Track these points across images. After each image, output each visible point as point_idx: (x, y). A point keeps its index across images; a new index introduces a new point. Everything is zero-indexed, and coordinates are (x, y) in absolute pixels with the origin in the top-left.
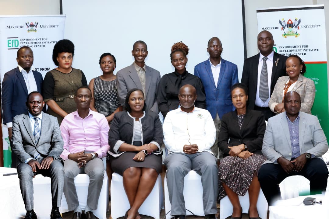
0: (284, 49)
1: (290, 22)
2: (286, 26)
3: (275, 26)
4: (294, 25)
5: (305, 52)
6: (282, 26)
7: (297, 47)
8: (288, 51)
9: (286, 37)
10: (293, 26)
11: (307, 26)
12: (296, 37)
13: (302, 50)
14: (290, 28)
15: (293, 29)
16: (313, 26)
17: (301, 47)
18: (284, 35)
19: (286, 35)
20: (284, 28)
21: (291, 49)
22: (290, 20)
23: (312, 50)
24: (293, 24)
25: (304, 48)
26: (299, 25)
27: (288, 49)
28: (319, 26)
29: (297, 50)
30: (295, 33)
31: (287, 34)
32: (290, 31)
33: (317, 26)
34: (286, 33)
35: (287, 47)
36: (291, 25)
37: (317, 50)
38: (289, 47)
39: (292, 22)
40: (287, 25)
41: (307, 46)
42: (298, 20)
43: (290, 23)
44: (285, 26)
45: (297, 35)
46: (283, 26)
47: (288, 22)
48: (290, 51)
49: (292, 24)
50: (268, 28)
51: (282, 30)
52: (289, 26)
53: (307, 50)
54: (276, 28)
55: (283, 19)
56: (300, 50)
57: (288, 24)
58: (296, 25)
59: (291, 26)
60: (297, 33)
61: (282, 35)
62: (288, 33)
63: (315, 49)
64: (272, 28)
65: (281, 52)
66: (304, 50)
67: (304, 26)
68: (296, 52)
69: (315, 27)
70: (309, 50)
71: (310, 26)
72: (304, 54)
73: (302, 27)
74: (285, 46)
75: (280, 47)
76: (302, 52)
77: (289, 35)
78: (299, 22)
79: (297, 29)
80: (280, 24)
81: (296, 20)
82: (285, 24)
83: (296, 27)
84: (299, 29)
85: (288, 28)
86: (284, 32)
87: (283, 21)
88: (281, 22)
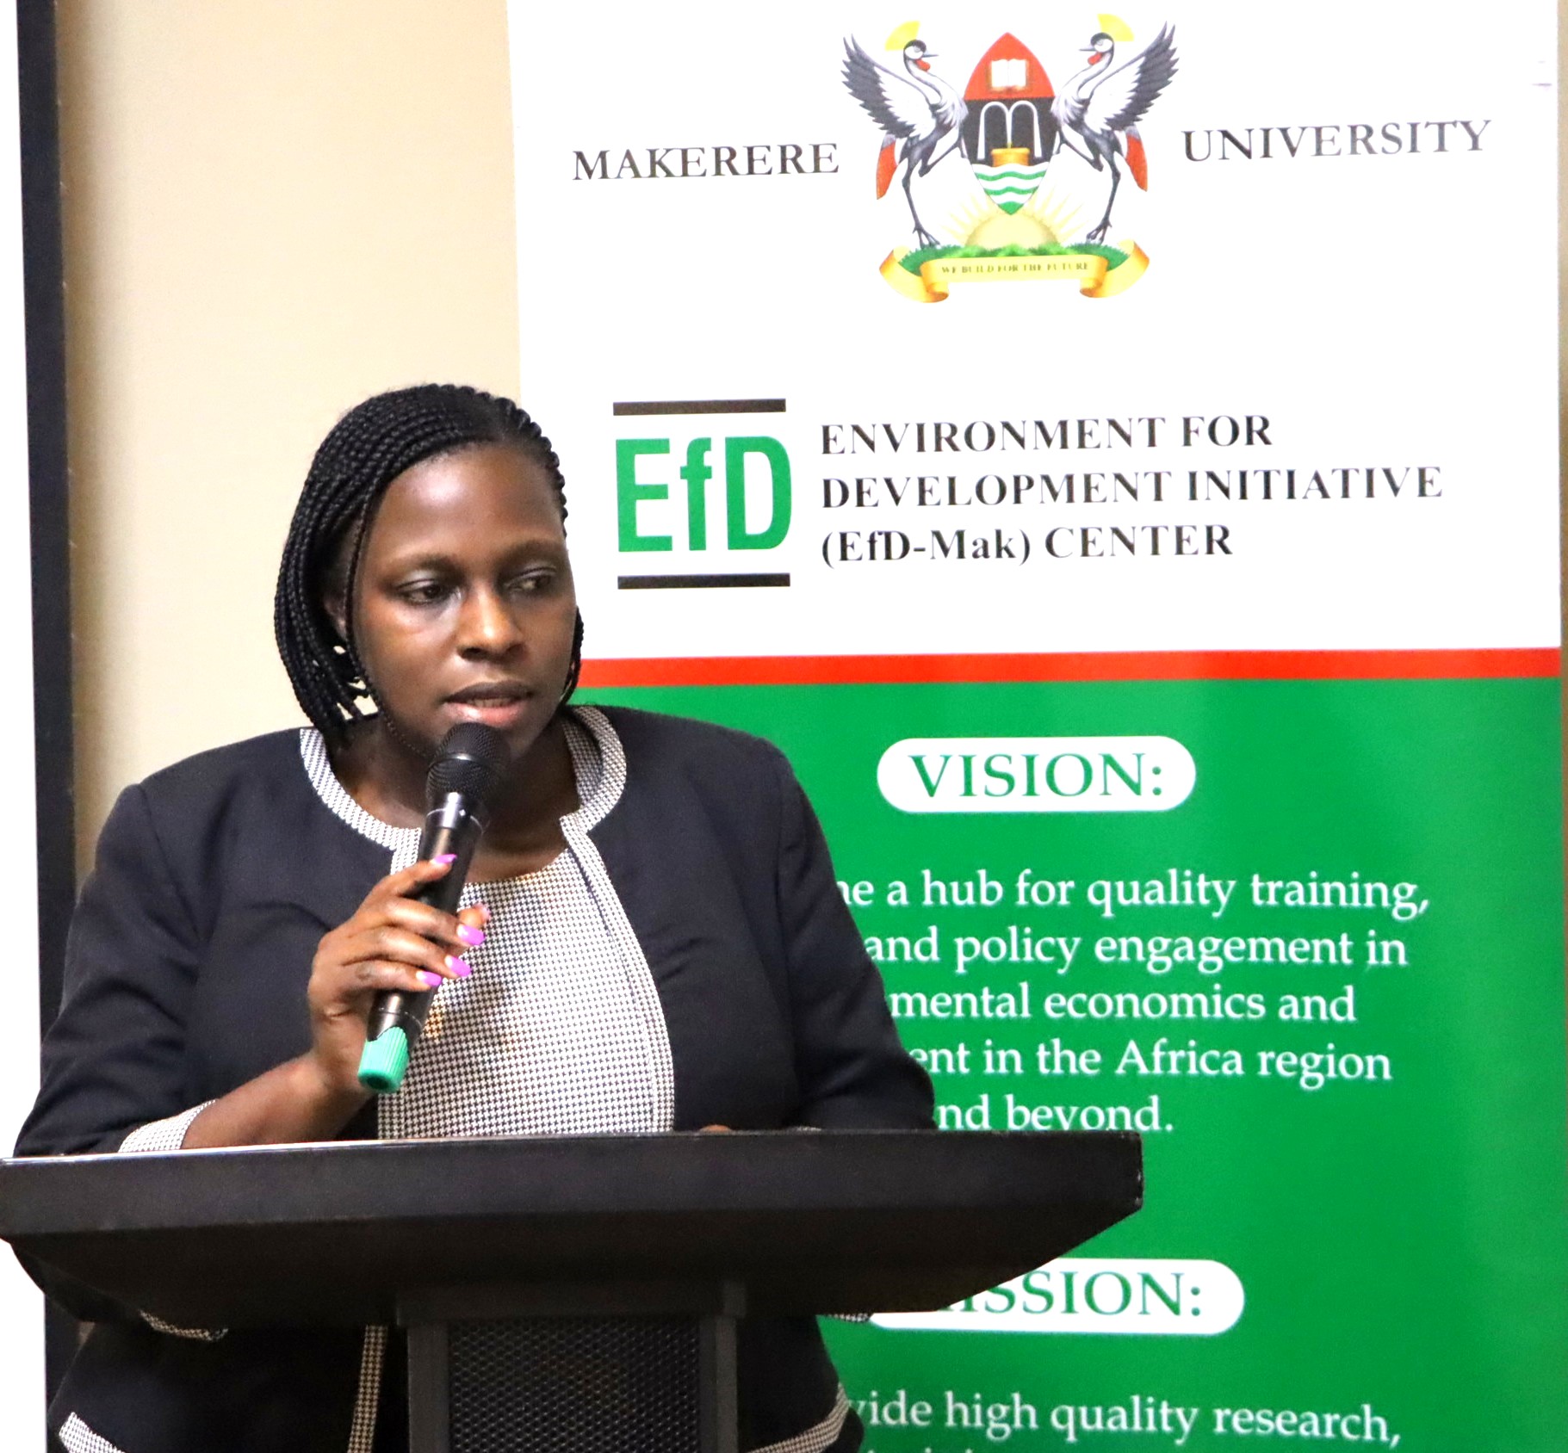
0: (907, 465)
1: (1009, 74)
2: (942, 128)
3: (770, 135)
4: (1078, 124)
5: (1214, 509)
7: (1101, 433)
8: (965, 491)
9: (942, 296)
10: (1050, 127)
11: (1276, 139)
12: (1088, 293)
13: (1176, 487)
14: (1011, 157)
15: (1044, 186)
16: (1360, 137)
17: (1170, 433)
18: (914, 265)
19: (934, 266)
20: (921, 154)
21: (1006, 461)
22: (1008, 47)
23: (1333, 484)
24: (1061, 109)
25: (1203, 456)
26: (1144, 126)
27: (967, 466)
28: (1457, 138)
29: (1107, 487)
30: (1080, 237)
31: (948, 251)
32: (1011, 209)
33: (1428, 137)
34: (944, 241)
35: (945, 438)
36: (1022, 117)
37: (1410, 485)
38: (980, 436)
39: (1036, 72)
40: (958, 114)
41: (1255, 431)
43: (1009, 96)
44: (924, 127)
45: (1113, 260)
46: (897, 128)
47: (982, 73)
48: (991, 490)
49: (1044, 101)
50: (673, 162)
51: (882, 188)
52: (996, 139)
53: (1255, 485)
54: (789, 159)
55: (911, 26)
56: (1146, 488)
57: (973, 105)
58: (1096, 121)
59: (1023, 139)
60: (1112, 239)
61: (884, 266)
62: (972, 237)
63: (1387, 472)
64: (724, 161)
65: (860, 503)
66: (1211, 475)
67: (1226, 134)
68: (1078, 514)
69: (1392, 146)
70: (1279, 485)
71: (1318, 130)
72: (1199, 540)
73: (1195, 154)
74: (921, 428)
75: (845, 439)
76: (1176, 509)
77: (990, 269)
78: (1144, 70)
79: (1116, 175)
80: (861, 102)
81: (1112, 51)
82: (934, 108)
83: (1098, 141)
84: (1141, 181)
85: (973, 158)
86: (913, 225)
87: (898, 66)
88: (875, 80)
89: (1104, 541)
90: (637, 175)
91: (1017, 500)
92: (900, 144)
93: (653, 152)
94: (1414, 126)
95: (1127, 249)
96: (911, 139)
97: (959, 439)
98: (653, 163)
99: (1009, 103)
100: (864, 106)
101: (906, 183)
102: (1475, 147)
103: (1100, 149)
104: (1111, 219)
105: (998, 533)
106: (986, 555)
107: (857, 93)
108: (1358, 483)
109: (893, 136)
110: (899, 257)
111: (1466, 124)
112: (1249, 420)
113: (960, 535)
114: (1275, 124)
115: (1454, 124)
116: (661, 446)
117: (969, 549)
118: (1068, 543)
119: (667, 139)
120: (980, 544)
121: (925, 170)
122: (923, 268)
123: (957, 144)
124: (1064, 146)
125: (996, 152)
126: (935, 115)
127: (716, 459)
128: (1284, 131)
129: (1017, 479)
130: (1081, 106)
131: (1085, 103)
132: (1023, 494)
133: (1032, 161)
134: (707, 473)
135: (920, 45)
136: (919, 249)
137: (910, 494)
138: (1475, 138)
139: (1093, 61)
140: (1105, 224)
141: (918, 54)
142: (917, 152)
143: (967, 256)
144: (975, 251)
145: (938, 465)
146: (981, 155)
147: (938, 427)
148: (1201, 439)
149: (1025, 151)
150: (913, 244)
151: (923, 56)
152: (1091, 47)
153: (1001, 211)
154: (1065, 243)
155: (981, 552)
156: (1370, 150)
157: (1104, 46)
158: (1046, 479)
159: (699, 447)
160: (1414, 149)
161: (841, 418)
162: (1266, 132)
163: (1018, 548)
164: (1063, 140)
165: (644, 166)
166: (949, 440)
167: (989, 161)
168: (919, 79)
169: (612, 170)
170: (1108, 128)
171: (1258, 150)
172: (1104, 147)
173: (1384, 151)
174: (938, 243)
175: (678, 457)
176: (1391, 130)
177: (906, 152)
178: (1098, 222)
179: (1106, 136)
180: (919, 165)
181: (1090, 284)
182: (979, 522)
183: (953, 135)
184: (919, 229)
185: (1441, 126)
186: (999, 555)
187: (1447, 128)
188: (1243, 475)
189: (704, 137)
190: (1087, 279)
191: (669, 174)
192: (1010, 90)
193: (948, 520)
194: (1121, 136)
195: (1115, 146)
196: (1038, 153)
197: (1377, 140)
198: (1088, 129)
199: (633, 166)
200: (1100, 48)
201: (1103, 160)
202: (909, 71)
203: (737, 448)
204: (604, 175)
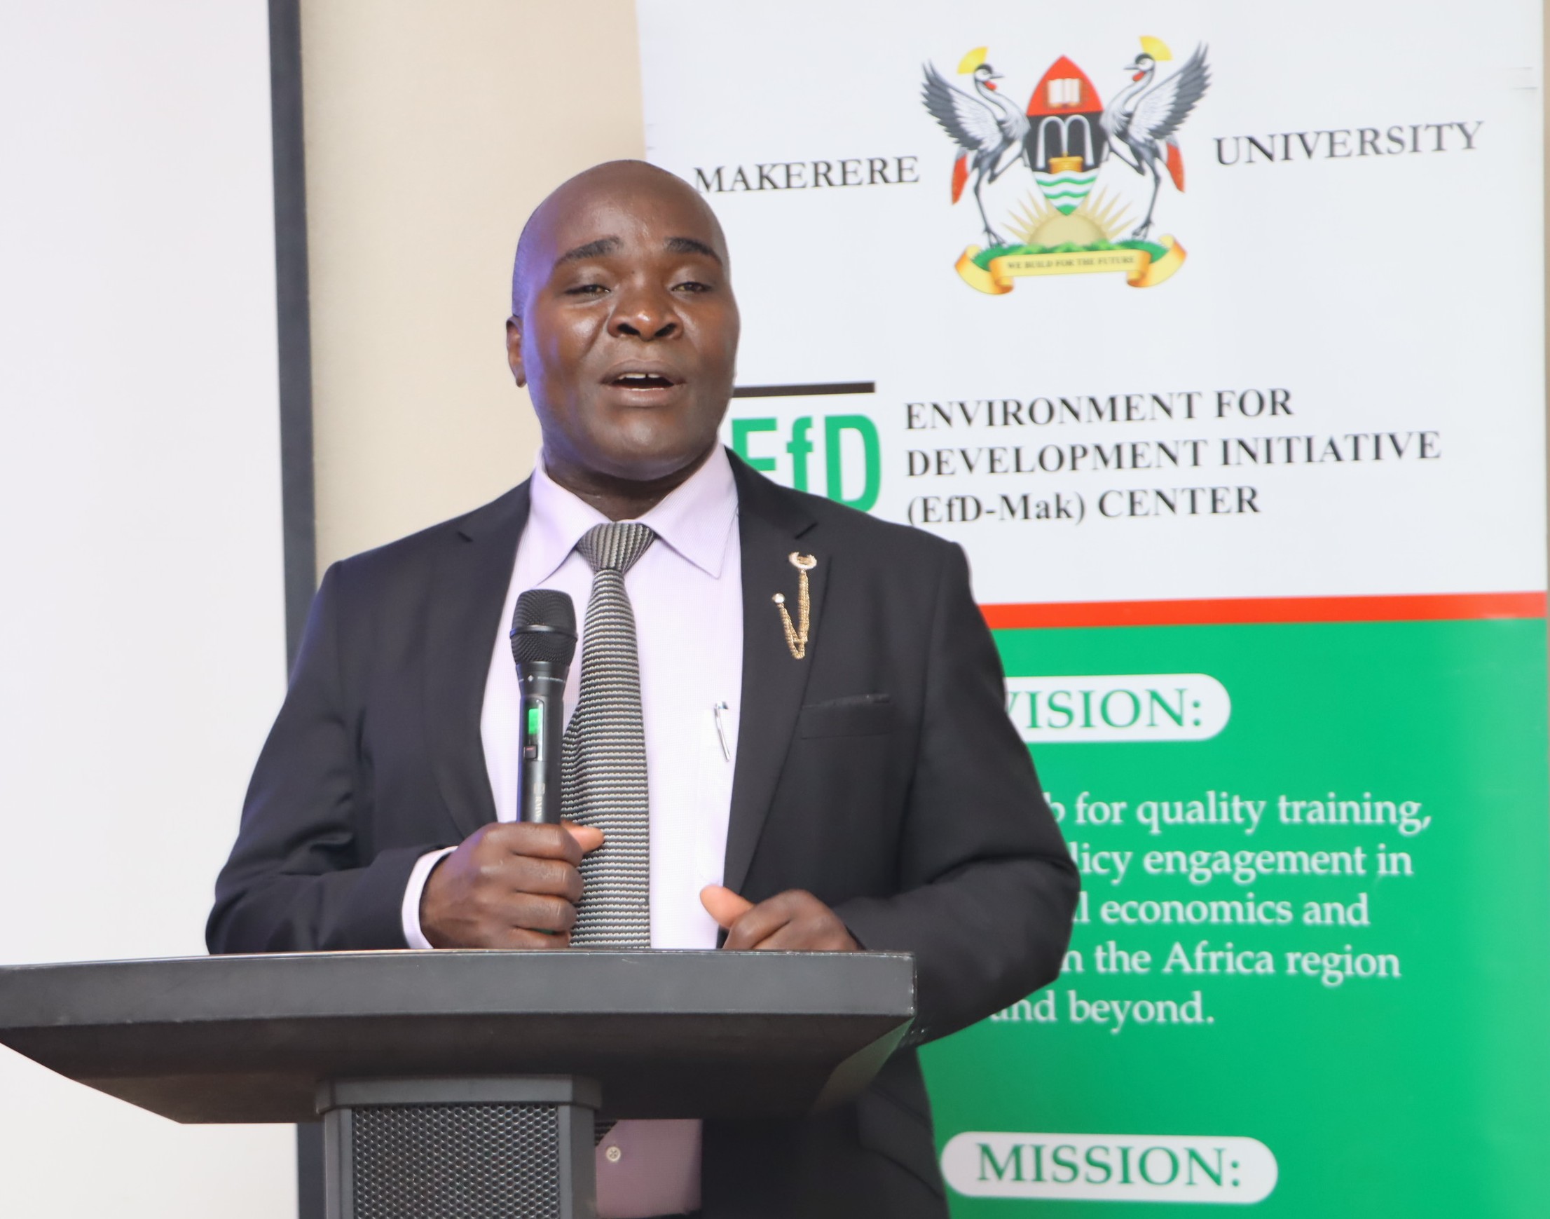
0: (979, 437)
1: (1064, 92)
2: (1007, 141)
3: (861, 149)
4: (1123, 135)
5: (1244, 473)
6: (950, 148)
7: (1145, 407)
8: (1029, 460)
9: (1006, 289)
10: (1100, 138)
11: (1295, 143)
12: (1134, 283)
13: (1210, 454)
14: (1066, 166)
15: (1096, 190)
16: (1368, 141)
17: (1205, 406)
18: (985, 261)
19: (1003, 262)
20: (989, 164)
21: (1065, 433)
22: (1063, 69)
23: (1346, 449)
24: (1109, 122)
25: (1235, 426)
26: (1184, 135)
27: (1030, 438)
28: (1453, 138)
29: (1151, 454)
30: (1126, 235)
31: (1013, 249)
32: (1066, 211)
33: (1427, 139)
34: (1010, 239)
35: (1011, 414)
37: (1412, 448)
38: (1041, 412)
39: (1088, 90)
40: (1020, 128)
41: (1278, 403)
42: (1169, 68)
43: (1064, 112)
44: (991, 141)
45: (1154, 253)
46: (969, 142)
47: (1041, 92)
48: (1051, 459)
49: (1094, 115)
50: (779, 176)
51: (956, 195)
52: (1053, 149)
53: (1279, 451)
54: (877, 171)
55: (982, 50)
56: (1185, 455)
58: (1139, 132)
60: (1153, 235)
61: (959, 264)
62: (1033, 237)
63: (1393, 438)
64: (821, 174)
65: (939, 472)
66: (1242, 443)
67: (1252, 141)
68: (1127, 479)
69: (1395, 147)
70: (1299, 450)
71: (1331, 135)
72: (1231, 500)
73: (1226, 158)
74: (990, 405)
75: (926, 415)
76: (1211, 474)
77: (1049, 264)
78: (1181, 86)
79: (1157, 179)
80: (938, 119)
81: (1152, 69)
82: (1000, 123)
83: (1142, 150)
84: (1179, 184)
85: (1034, 168)
86: (982, 227)
87: (969, 88)
88: (949, 100)
89: (1149, 502)
90: (748, 188)
91: (1074, 468)
92: (971, 156)
93: (761, 168)
94: (1415, 129)
95: (1168, 244)
96: (981, 152)
97: (1024, 415)
98: (763, 177)
99: (1064, 117)
100: (940, 123)
101: (977, 190)
102: (1469, 146)
103: (1142, 156)
104: (1154, 218)
105: (1058, 498)
106: (1047, 516)
107: (934, 112)
108: (1367, 447)
109: (965, 149)
110: (972, 254)
111: (1461, 126)
112: (1273, 393)
113: (1025, 498)
114: (1293, 129)
115: (1451, 125)
116: (768, 425)
117: (1033, 511)
118: (1118, 505)
119: (773, 155)
120: (1043, 506)
121: (993, 178)
122: (992, 265)
123: (1020, 155)
124: (1113, 156)
125: (1054, 161)
126: (1002, 130)
127: (816, 435)
128: (1302, 136)
129: (1073, 449)
130: (1126, 118)
131: (1130, 115)
132: (1080, 463)
133: (1084, 168)
134: (808, 447)
135: (986, 68)
136: (989, 247)
137: (982, 463)
138: (1469, 137)
139: (1137, 78)
140: (1147, 223)
141: (986, 77)
142: (986, 163)
143: (1028, 253)
144: (1035, 249)
145: (1006, 437)
146: (1041, 163)
147: (1005, 404)
148: (1232, 411)
149: (1077, 159)
150: (983, 243)
151: (992, 78)
152: (1134, 66)
153: (1059, 213)
154: (1114, 240)
155: (1043, 514)
156: (1377, 151)
157: (1146, 65)
158: (1098, 448)
159: (802, 424)
160: (1415, 149)
161: (924, 396)
162: (1286, 137)
163: (1074, 509)
164: (1112, 150)
165: (754, 180)
166: (1015, 416)
167: (1048, 169)
168: (987, 98)
169: (727, 184)
170: (1150, 137)
171: (1279, 153)
172: (1146, 154)
173: (1390, 152)
174: (1004, 242)
175: (784, 433)
176: (1396, 133)
177: (977, 163)
178: (1141, 221)
179: (1148, 144)
180: (987, 175)
181: (1134, 276)
182: (1042, 487)
183: (1017, 147)
184: (988, 230)
185: (1439, 128)
186: (1058, 516)
187: (1445, 130)
188: (1268, 442)
189: (806, 153)
190: (1133, 269)
191: (775, 187)
192: (1065, 106)
193: (1015, 486)
194: (1162, 145)
195: (1156, 153)
196: (1090, 160)
197: (1383, 143)
198: (1132, 138)
199: (744, 181)
200: (1142, 66)
201: (1146, 166)
202: (979, 91)
203: (834, 425)
204: (720, 189)
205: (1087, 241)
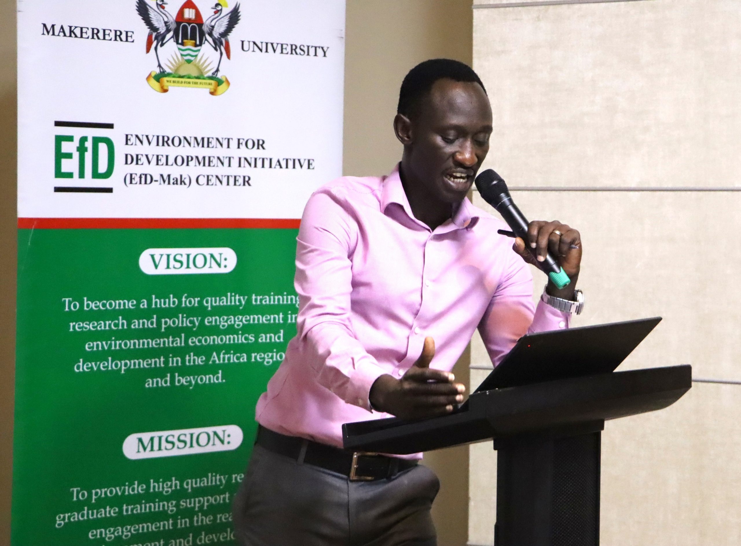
0: (153, 150)
1: (189, 14)
2: (168, 31)
3: (113, 26)
4: (211, 34)
5: (246, 171)
6: (146, 30)
7: (214, 142)
8: (171, 160)
9: (165, 91)
10: (202, 34)
12: (212, 93)
13: (235, 162)
14: (189, 43)
15: (200, 55)
16: (294, 49)
17: (234, 144)
18: (158, 78)
19: (165, 79)
20: (161, 39)
21: (185, 151)
22: (189, 4)
23: (283, 164)
24: (205, 28)
25: (244, 152)
27: (172, 151)
28: (320, 52)
29: (215, 161)
30: (209, 74)
31: (169, 75)
32: (189, 61)
33: (312, 51)
34: (168, 70)
35: (165, 141)
36: (193, 29)
37: (305, 165)
38: (176, 142)
39: (198, 14)
40: (173, 26)
41: (260, 144)
42: (227, 10)
43: (189, 21)
44: (162, 30)
45: (219, 82)
46: (153, 29)
47: (181, 13)
48: (179, 161)
49: (200, 25)
50: (78, 32)
51: (148, 50)
52: (185, 36)
53: (259, 163)
54: (118, 36)
56: (226, 162)
57: (178, 23)
58: (216, 35)
59: (193, 38)
60: (219, 75)
61: (148, 78)
62: (177, 70)
63: (299, 160)
64: (95, 33)
65: (137, 164)
66: (246, 159)
67: (254, 43)
68: (206, 170)
69: (302, 53)
70: (267, 163)
71: (282, 45)
72: (241, 181)
73: (245, 48)
74: (158, 137)
75: (133, 139)
76: (234, 170)
77: (182, 82)
78: (231, 18)
79: (221, 54)
80: (142, 17)
81: (221, 10)
82: (166, 23)
83: (217, 41)
84: (228, 56)
85: (177, 43)
86: (157, 64)
87: (155, 7)
88: (147, 10)
89: (213, 180)
90: (65, 35)
91: (188, 165)
92: (154, 34)
93: (70, 27)
94: (308, 47)
95: (224, 79)
96: (158, 33)
97: (170, 142)
98: (71, 31)
99: (189, 24)
100: (143, 19)
101: (156, 49)
102: (325, 56)
104: (220, 68)
105: (181, 176)
106: (177, 184)
108: (290, 163)
109: (152, 31)
110: (153, 75)
111: (322, 48)
112: (258, 141)
113: (169, 176)
114: (270, 41)
115: (319, 47)
116: (70, 139)
117: (172, 181)
118: (203, 180)
120: (175, 179)
121: (162, 45)
122: (160, 80)
123: (172, 37)
124: (206, 42)
125: (185, 41)
126: (166, 26)
127: (89, 144)
128: (272, 44)
129: (188, 157)
130: (211, 28)
131: (213, 27)
132: (190, 163)
133: (196, 45)
134: (86, 149)
136: (160, 73)
137: (154, 161)
138: (325, 53)
139: (216, 13)
140: (217, 70)
141: (160, 3)
142: (160, 38)
143: (174, 77)
144: (177, 76)
145: (163, 150)
146: (180, 41)
147: (163, 137)
148: (243, 147)
149: (194, 41)
150: (157, 71)
151: (163, 4)
152: (215, 8)
153: (186, 62)
154: (206, 76)
155: (175, 183)
156: (296, 54)
157: (219, 8)
158: (197, 157)
159: (83, 139)
160: (308, 54)
161: (133, 131)
162: (267, 44)
163: (187, 181)
164: (206, 40)
165: (67, 32)
166: (167, 142)
167: (183, 44)
168: (161, 12)
169: (56, 33)
170: (220, 37)
171: (264, 49)
172: (218, 43)
173: (300, 54)
174: (165, 71)
175: (76, 143)
176: (302, 47)
177: (156, 38)
178: (215, 69)
179: (219, 39)
180: (160, 43)
181: (212, 91)
182: (175, 171)
183: (171, 34)
184: (159, 66)
185: (316, 48)
186: (181, 184)
187: (318, 49)
188: (256, 159)
189: (89, 24)
190: (212, 87)
191: (76, 37)
192: (190, 19)
193: (165, 170)
194: (223, 40)
195: (221, 43)
196: (198, 43)
197: (298, 50)
198: (214, 36)
199: (64, 32)
201: (218, 48)
202: (158, 8)
203: (96, 140)
204: (53, 35)
205: (196, 75)
